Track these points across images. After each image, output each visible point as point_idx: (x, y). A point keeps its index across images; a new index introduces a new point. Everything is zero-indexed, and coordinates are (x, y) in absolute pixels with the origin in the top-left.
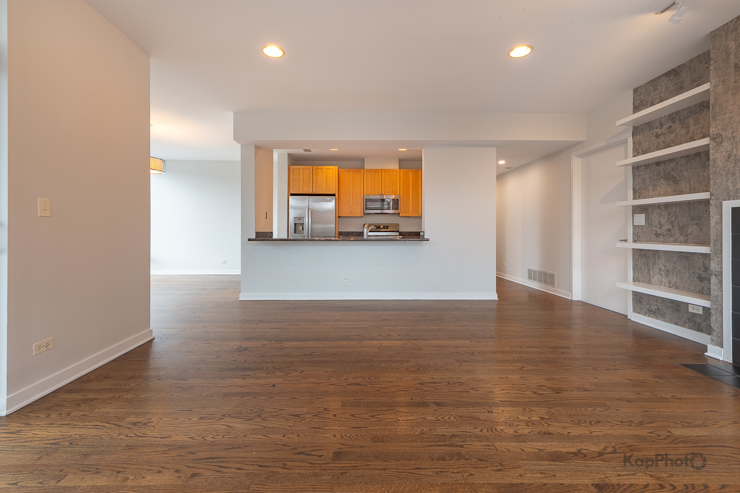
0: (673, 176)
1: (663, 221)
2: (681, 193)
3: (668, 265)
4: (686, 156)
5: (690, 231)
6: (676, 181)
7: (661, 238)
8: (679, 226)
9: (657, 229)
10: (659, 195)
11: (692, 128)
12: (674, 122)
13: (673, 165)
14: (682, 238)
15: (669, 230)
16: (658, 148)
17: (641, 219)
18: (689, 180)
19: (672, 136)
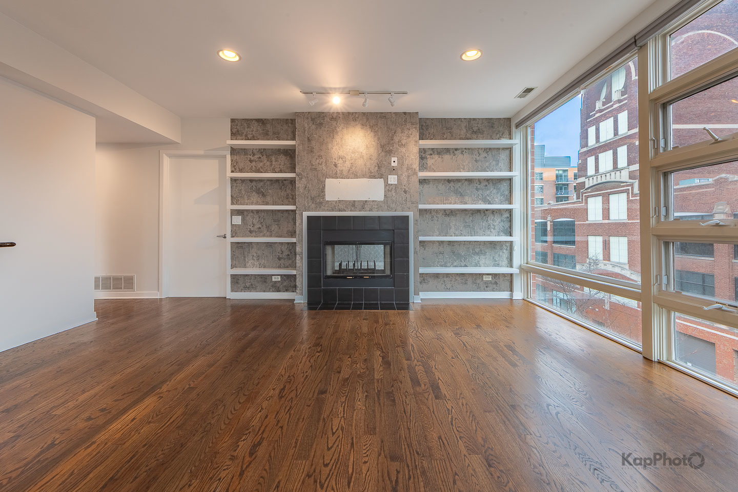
0: (262, 192)
1: (255, 221)
2: (267, 204)
3: (258, 252)
4: (270, 180)
5: (273, 229)
6: (264, 195)
7: (254, 234)
8: (266, 225)
9: (251, 227)
10: (252, 204)
11: (274, 163)
12: (263, 155)
13: (262, 184)
14: (268, 233)
15: (260, 228)
16: (251, 171)
17: (238, 220)
18: (272, 196)
19: (261, 164)
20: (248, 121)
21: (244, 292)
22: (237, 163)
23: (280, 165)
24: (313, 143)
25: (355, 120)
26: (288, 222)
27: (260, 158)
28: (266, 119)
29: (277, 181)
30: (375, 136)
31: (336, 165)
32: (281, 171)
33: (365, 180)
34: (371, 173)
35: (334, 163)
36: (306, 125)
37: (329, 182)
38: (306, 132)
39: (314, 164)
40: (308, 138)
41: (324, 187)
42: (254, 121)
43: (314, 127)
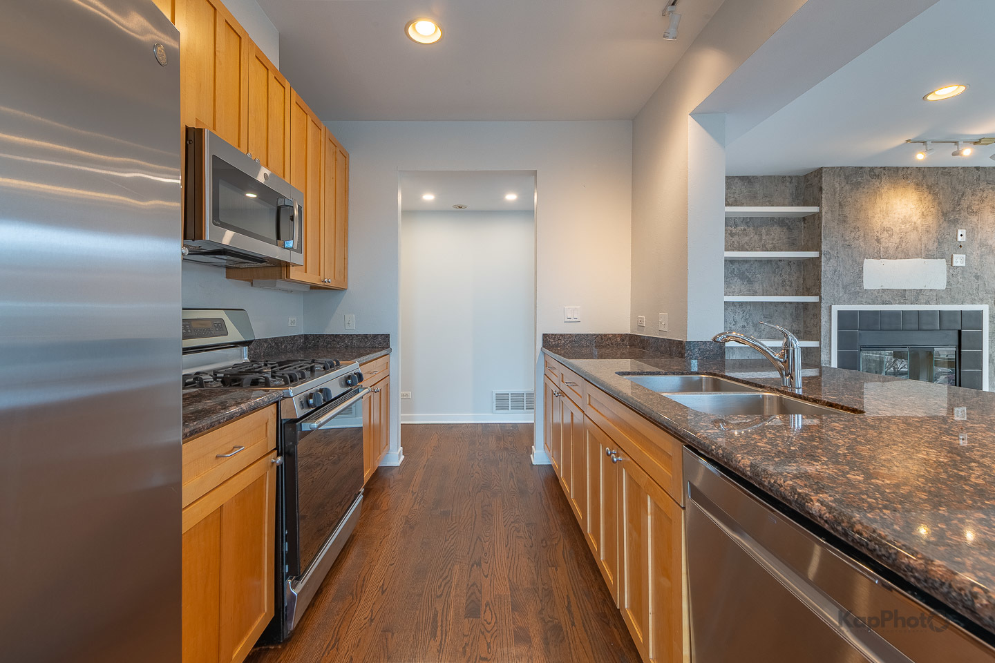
0: (747, 277)
1: (737, 318)
2: (755, 294)
4: (759, 261)
5: (762, 329)
6: (750, 281)
8: (753, 323)
9: (732, 326)
11: (764, 237)
12: (748, 227)
13: (747, 266)
15: (744, 327)
18: (762, 283)
19: (747, 239)
23: (773, 239)
24: (847, 209)
25: (906, 178)
26: (784, 319)
27: (745, 230)
29: (769, 261)
30: (934, 199)
31: (878, 241)
32: (774, 249)
33: (920, 261)
34: (928, 250)
35: (876, 238)
36: (837, 185)
37: (870, 265)
38: (837, 195)
39: (847, 238)
40: (840, 203)
41: (861, 271)
43: (848, 187)
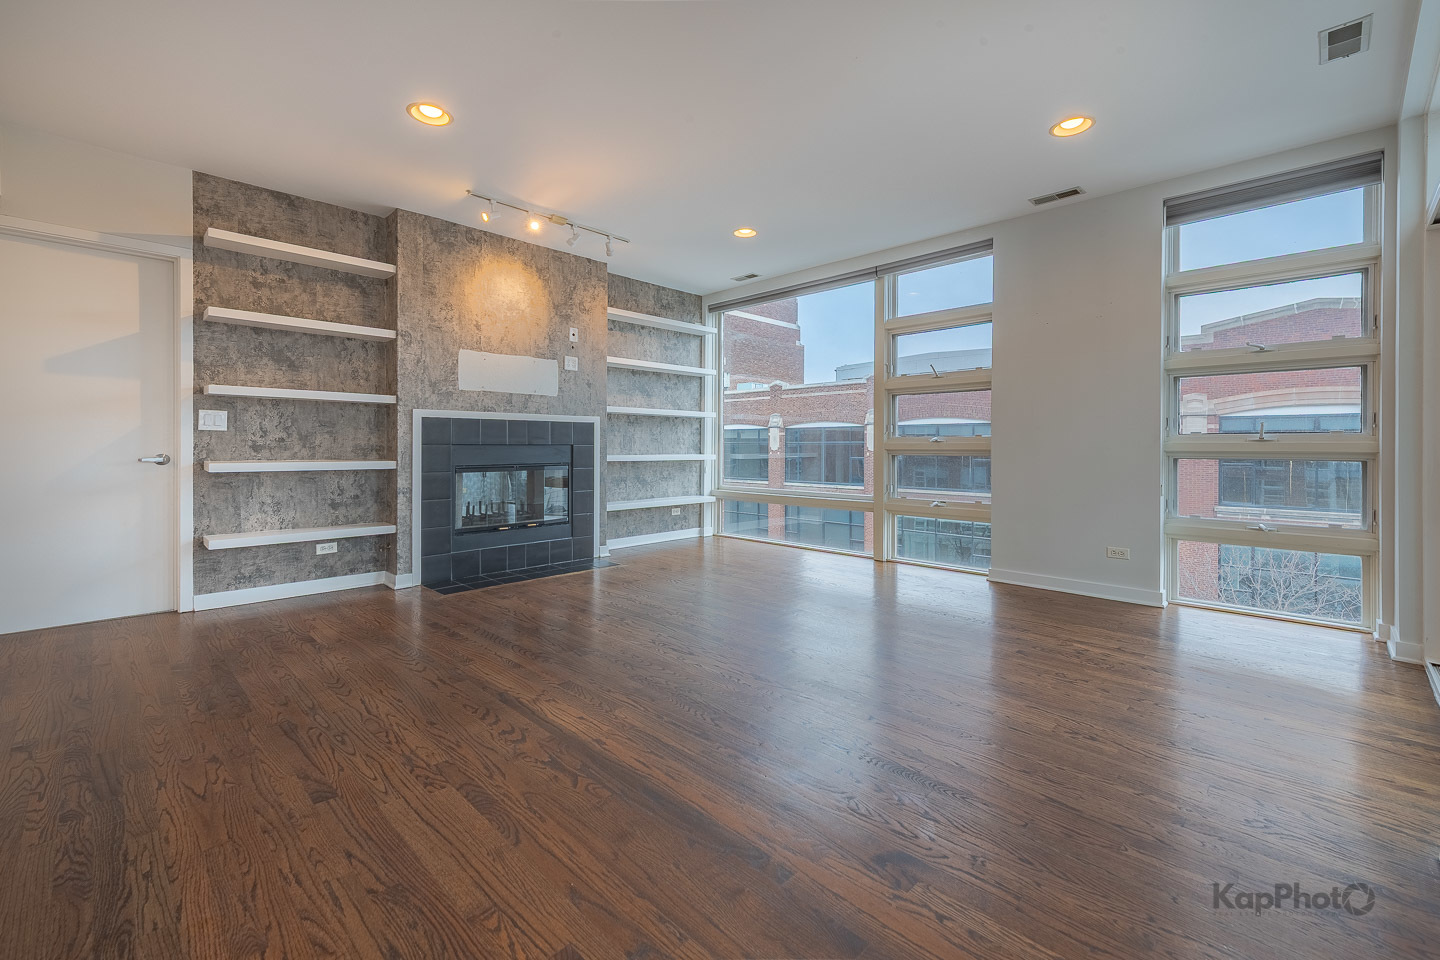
0: (288, 358)
1: (266, 424)
2: (303, 386)
3: (278, 494)
4: (311, 335)
5: (317, 442)
6: (293, 366)
7: (265, 453)
8: (299, 434)
9: (257, 438)
10: (260, 383)
11: (320, 299)
12: (290, 277)
13: (287, 340)
14: (305, 452)
15: (282, 440)
16: (257, 307)
17: (216, 420)
18: (317, 371)
19: (287, 296)
20: (250, 192)
21: (237, 589)
22: (213, 282)
23: (336, 305)
24: (435, 278)
25: (512, 253)
26: (356, 429)
27: (283, 281)
28: (298, 198)
29: (330, 338)
30: (545, 287)
31: (478, 327)
32: (338, 319)
33: (528, 360)
34: (539, 348)
35: (474, 322)
36: (420, 240)
37: (465, 357)
38: (420, 254)
39: (435, 317)
40: (424, 266)
41: (455, 365)
42: (265, 195)
43: (435, 246)
